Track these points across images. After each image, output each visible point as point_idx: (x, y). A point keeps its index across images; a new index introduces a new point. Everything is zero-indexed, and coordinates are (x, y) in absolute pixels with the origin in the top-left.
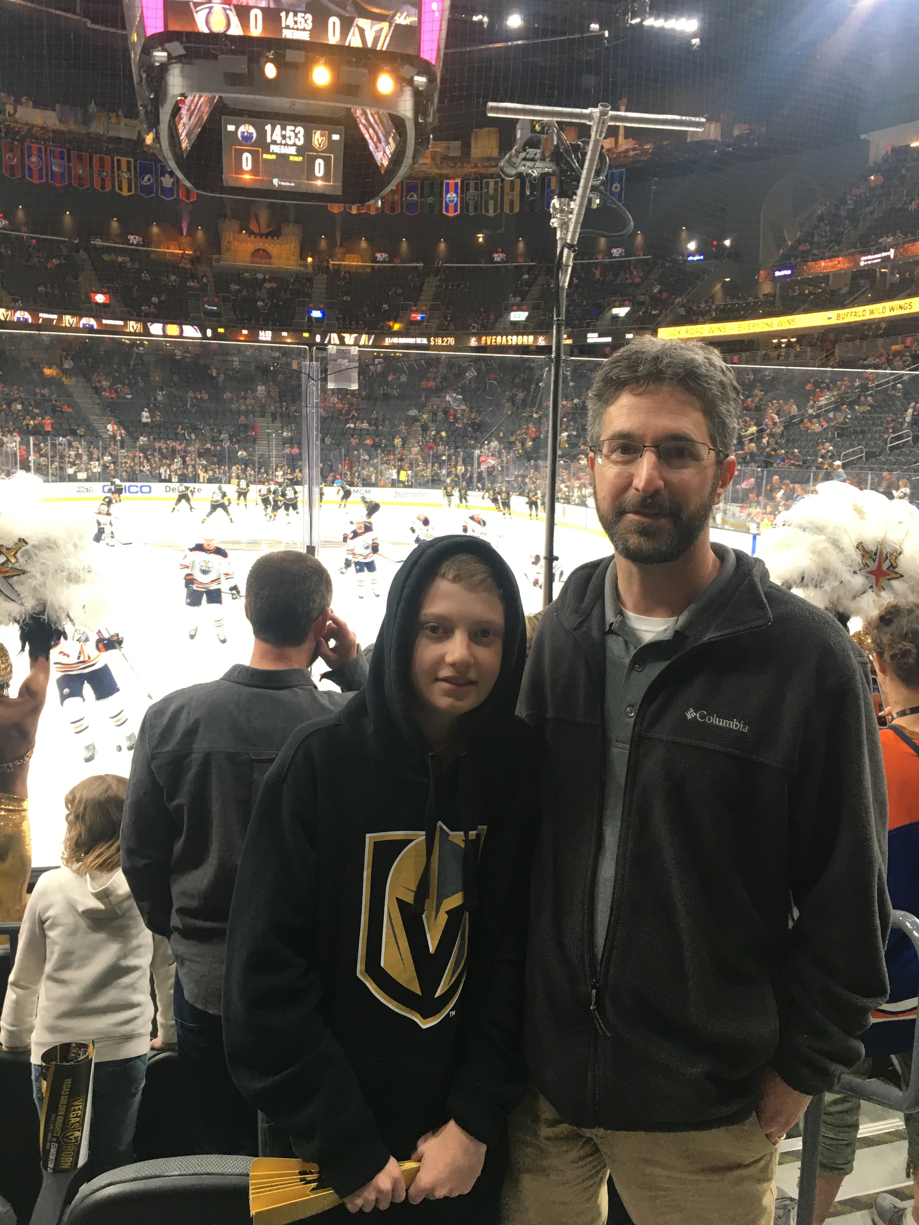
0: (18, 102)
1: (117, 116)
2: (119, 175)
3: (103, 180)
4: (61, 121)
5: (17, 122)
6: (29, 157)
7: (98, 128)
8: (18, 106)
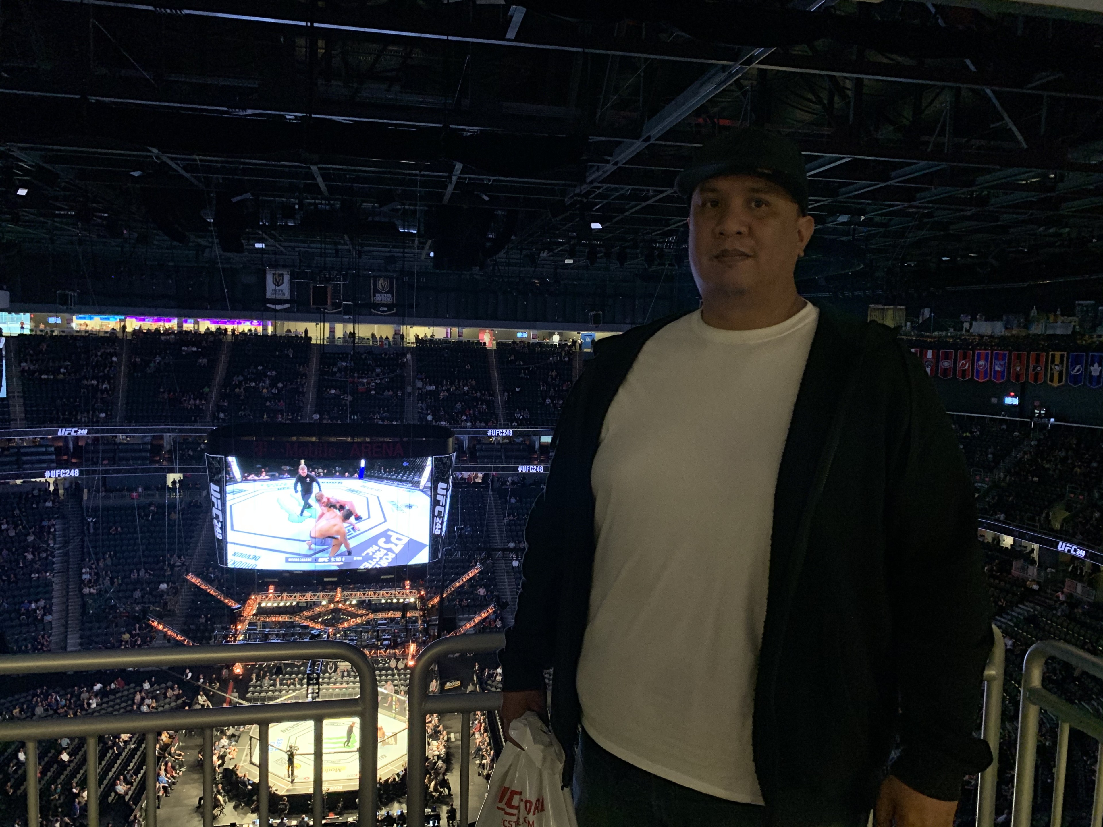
0: (974, 319)
1: (1055, 315)
2: (1051, 369)
3: (1037, 374)
4: (1006, 328)
5: (971, 335)
6: (978, 360)
7: (1036, 329)
8: (974, 323)
